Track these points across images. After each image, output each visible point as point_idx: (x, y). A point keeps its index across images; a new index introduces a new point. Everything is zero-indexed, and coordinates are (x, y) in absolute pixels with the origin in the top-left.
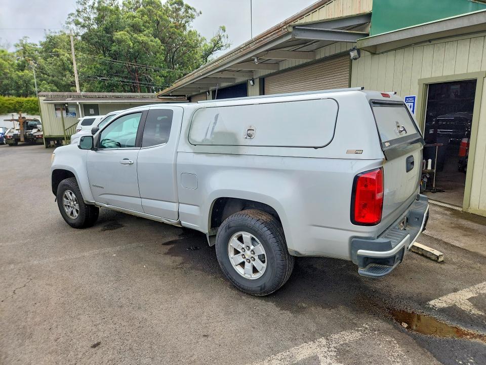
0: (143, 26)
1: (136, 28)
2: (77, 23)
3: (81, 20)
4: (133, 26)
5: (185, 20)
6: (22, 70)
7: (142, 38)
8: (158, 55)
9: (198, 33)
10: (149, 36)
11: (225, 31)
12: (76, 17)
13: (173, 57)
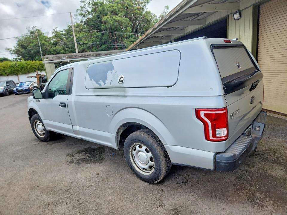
0: (119, 11)
1: (114, 13)
2: (81, 14)
3: (83, 13)
4: (112, 12)
5: (143, 4)
6: (55, 46)
7: (118, 19)
8: (128, 28)
9: (151, 12)
10: (122, 17)
11: (168, 9)
12: (81, 11)
13: (137, 29)
